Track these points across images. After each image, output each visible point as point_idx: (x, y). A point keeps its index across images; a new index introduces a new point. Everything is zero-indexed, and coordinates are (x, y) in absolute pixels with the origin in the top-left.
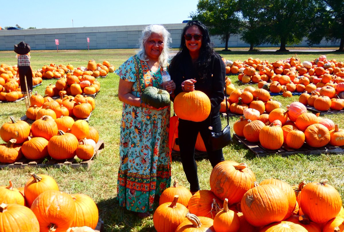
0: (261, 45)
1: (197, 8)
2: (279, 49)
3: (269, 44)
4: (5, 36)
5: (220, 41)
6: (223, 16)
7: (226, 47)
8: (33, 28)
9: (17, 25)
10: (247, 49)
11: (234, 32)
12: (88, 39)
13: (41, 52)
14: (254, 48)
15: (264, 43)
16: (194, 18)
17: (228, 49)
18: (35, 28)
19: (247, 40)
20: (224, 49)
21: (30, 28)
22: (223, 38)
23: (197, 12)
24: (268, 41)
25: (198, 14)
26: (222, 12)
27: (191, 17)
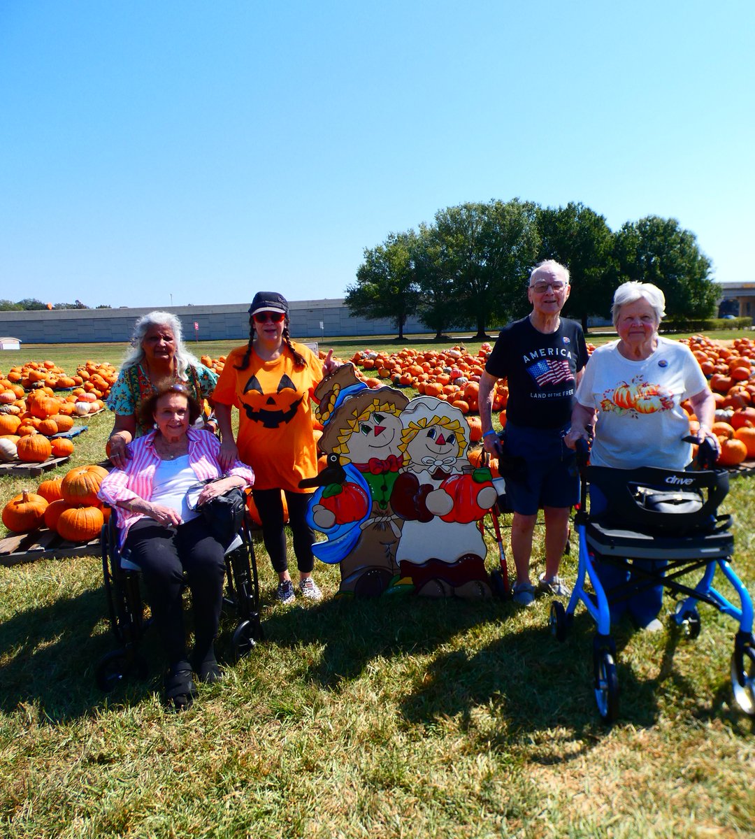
0: (448, 330)
1: (356, 278)
2: (475, 334)
3: (458, 329)
4: (60, 320)
5: (393, 325)
6: (393, 290)
7: (401, 333)
8: (106, 307)
9: (77, 301)
10: (432, 337)
11: (410, 312)
12: (197, 325)
13: (121, 345)
14: (442, 334)
15: (452, 327)
16: (353, 293)
17: (404, 336)
18: (109, 307)
19: (427, 324)
20: (398, 336)
21: (101, 307)
22: (397, 321)
23: (358, 283)
24: (456, 324)
25: (359, 287)
26: (392, 283)
27: (348, 291)
